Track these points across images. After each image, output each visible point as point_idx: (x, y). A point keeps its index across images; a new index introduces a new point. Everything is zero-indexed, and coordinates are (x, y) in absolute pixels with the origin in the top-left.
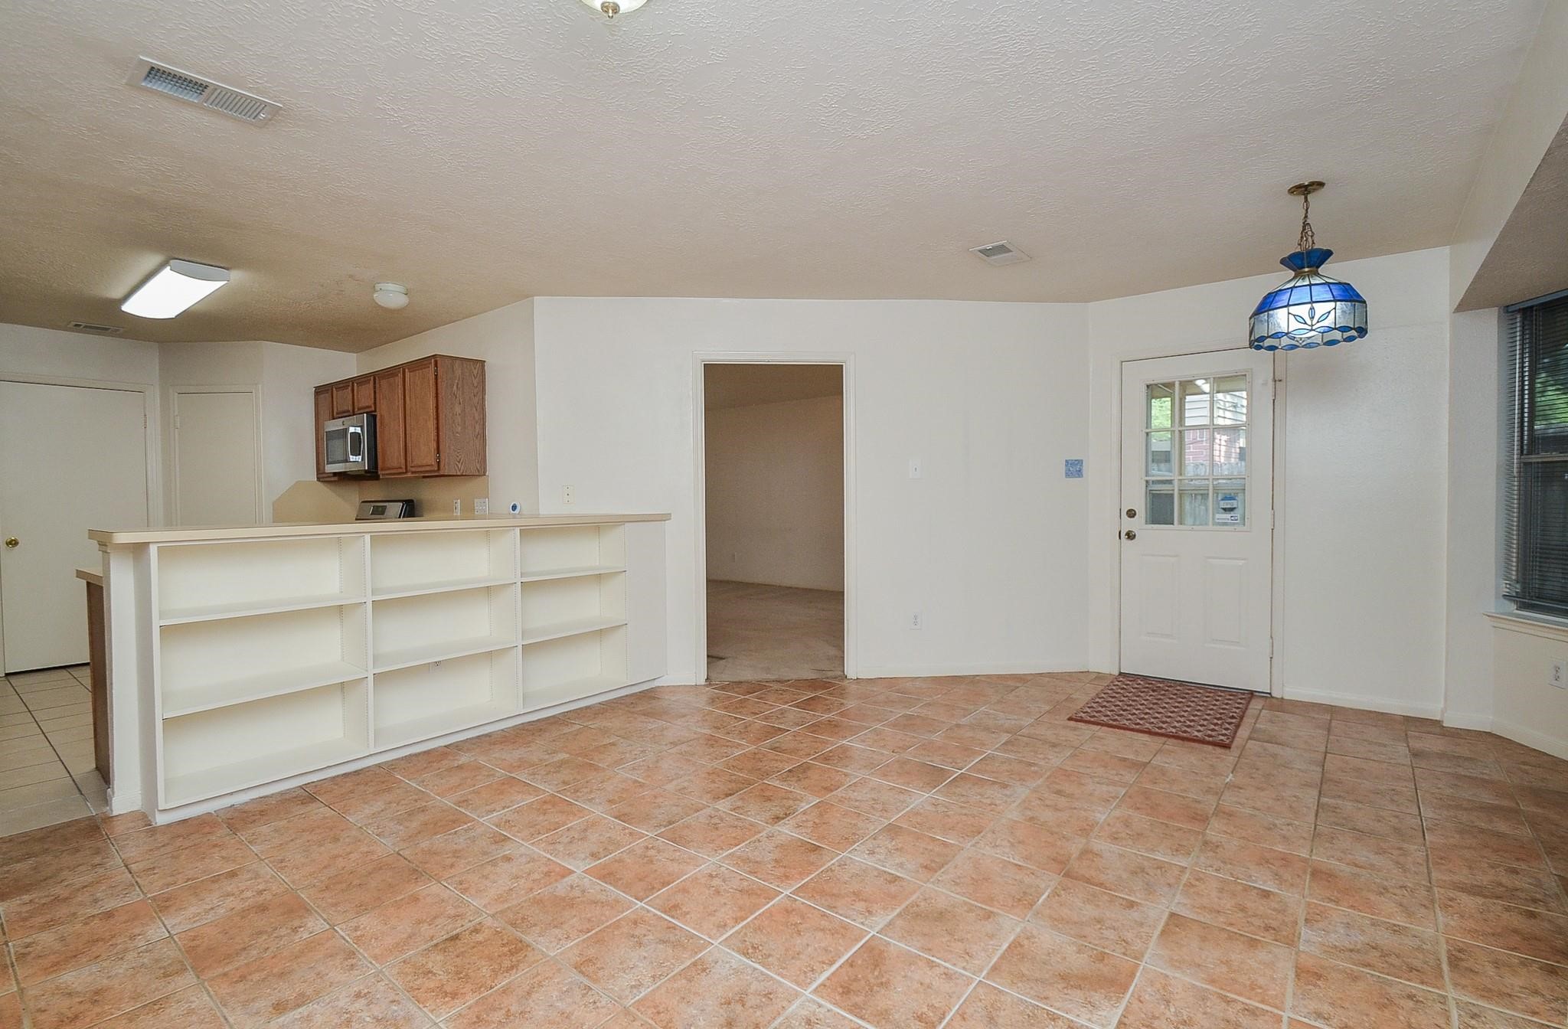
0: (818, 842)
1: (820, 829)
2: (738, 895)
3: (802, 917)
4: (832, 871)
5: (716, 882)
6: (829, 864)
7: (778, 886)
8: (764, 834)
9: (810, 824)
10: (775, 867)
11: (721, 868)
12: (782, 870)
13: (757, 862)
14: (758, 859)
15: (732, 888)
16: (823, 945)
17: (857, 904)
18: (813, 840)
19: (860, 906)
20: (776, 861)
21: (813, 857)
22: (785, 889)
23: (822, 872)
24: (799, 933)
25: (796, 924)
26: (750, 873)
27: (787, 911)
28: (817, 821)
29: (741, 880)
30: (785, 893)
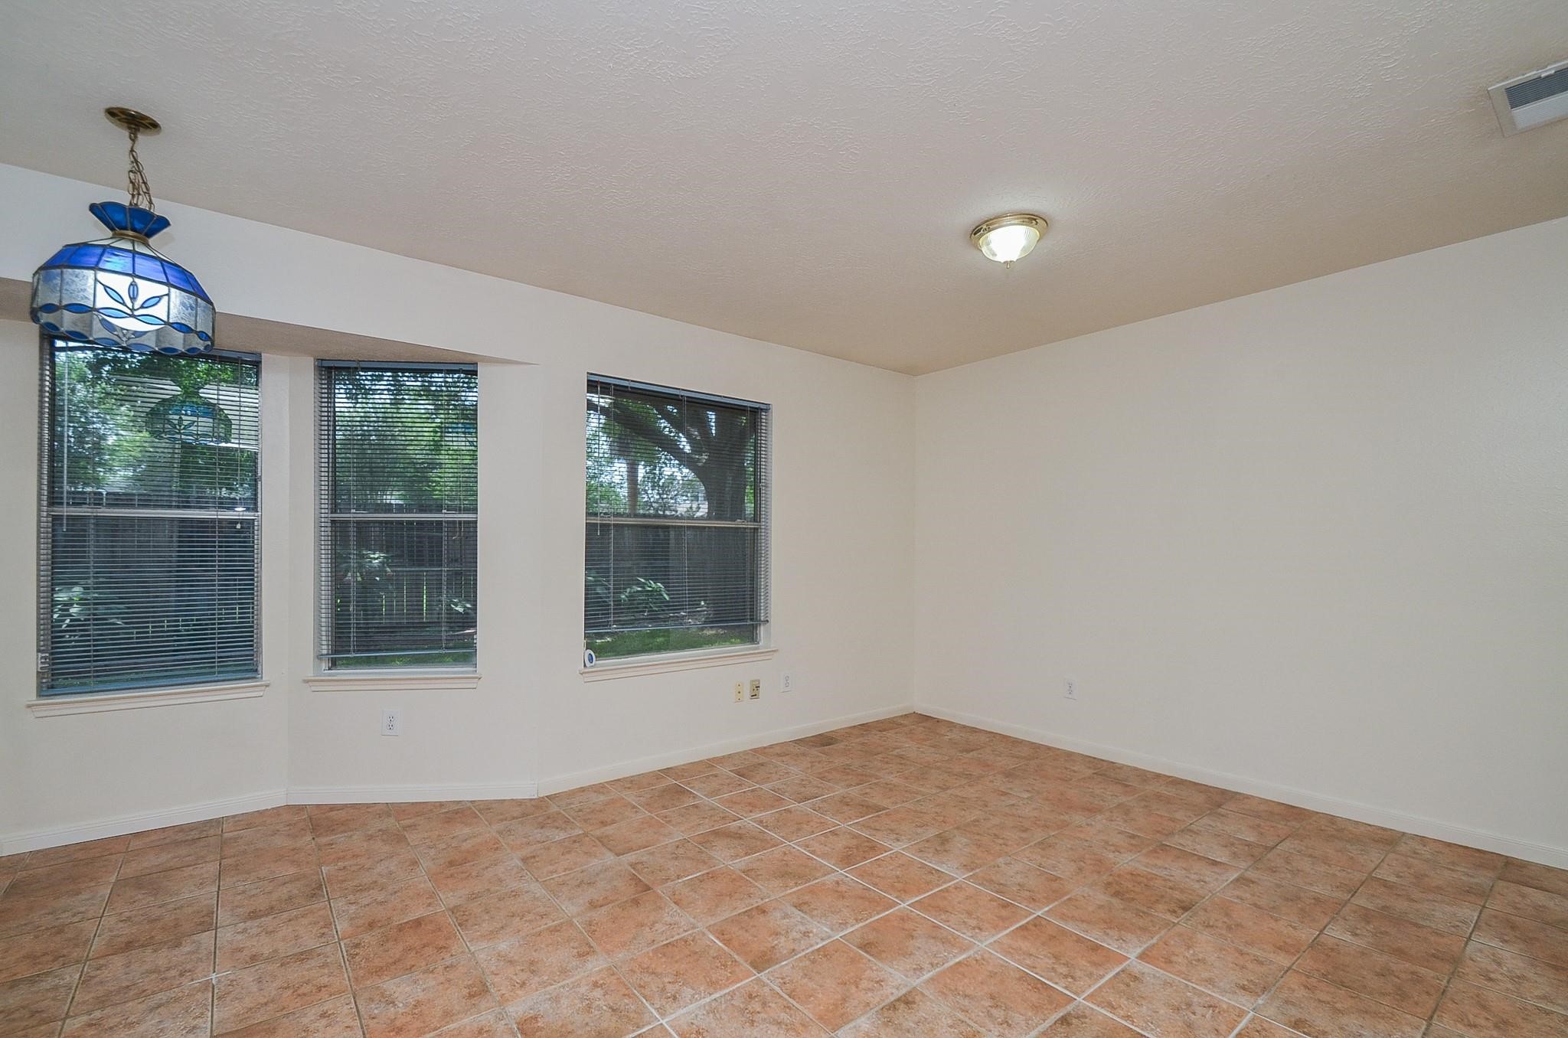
0: (860, 955)
1: (852, 974)
2: (950, 909)
3: (893, 886)
4: (856, 920)
5: (973, 923)
6: (857, 926)
7: (911, 911)
8: (927, 976)
9: (864, 984)
10: (915, 930)
11: (971, 935)
12: (906, 926)
13: (934, 938)
14: (932, 941)
15: (955, 915)
16: (881, 869)
17: (844, 890)
18: (866, 958)
19: (843, 888)
20: (912, 937)
21: (872, 937)
22: (904, 908)
23: (867, 919)
24: (898, 877)
25: (899, 882)
26: (939, 927)
27: (905, 891)
28: (853, 989)
29: (948, 921)
30: (905, 905)
